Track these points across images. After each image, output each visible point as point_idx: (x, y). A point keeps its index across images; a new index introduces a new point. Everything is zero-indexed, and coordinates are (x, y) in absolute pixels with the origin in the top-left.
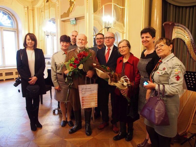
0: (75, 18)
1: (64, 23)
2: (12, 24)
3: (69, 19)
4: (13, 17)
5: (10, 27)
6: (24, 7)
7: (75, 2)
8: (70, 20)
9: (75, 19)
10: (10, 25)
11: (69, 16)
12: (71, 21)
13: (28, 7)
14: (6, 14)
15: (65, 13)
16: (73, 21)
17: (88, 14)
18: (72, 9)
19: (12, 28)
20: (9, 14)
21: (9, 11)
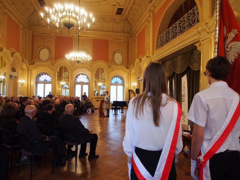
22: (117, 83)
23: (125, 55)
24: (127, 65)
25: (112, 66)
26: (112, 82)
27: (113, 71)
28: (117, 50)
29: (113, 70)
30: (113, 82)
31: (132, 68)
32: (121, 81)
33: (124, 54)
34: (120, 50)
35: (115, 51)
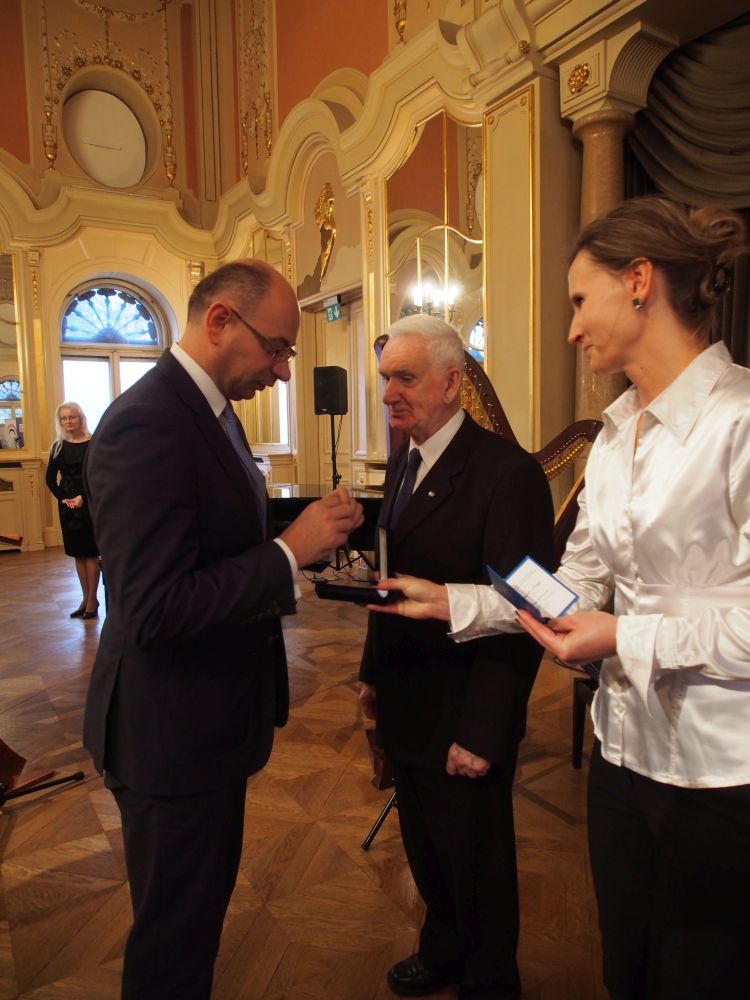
0: (339, 296)
1: (313, 315)
2: (153, 332)
3: (321, 302)
4: (154, 306)
5: (146, 343)
6: (190, 267)
7: (334, 231)
8: (326, 305)
9: (336, 302)
10: (148, 338)
11: (321, 289)
12: (329, 310)
13: (203, 263)
14: (131, 300)
15: (308, 277)
16: (333, 307)
17: (372, 276)
18: (328, 260)
19: (152, 347)
20: (141, 298)
21: (139, 287)
22: (109, 337)
23: (166, 114)
24: (190, 192)
25: (66, 192)
26: (68, 334)
27: (79, 240)
28: (98, 60)
29: (76, 229)
30: (79, 335)
31: (239, 214)
32: (144, 324)
33: (158, 107)
34: (119, 66)
35: (80, 63)
